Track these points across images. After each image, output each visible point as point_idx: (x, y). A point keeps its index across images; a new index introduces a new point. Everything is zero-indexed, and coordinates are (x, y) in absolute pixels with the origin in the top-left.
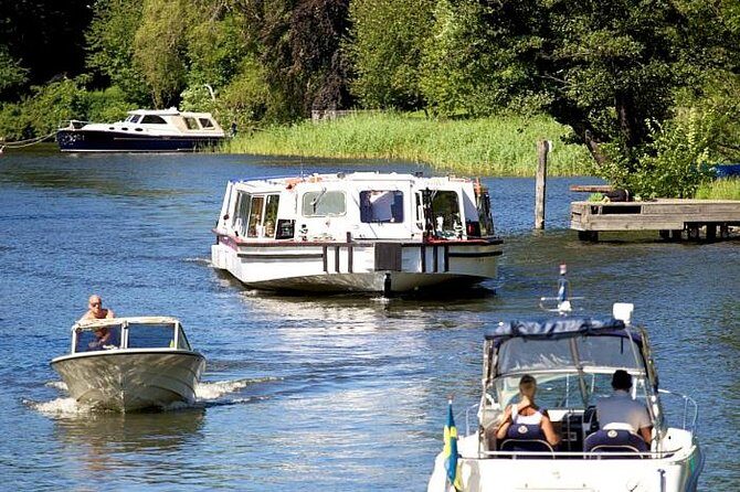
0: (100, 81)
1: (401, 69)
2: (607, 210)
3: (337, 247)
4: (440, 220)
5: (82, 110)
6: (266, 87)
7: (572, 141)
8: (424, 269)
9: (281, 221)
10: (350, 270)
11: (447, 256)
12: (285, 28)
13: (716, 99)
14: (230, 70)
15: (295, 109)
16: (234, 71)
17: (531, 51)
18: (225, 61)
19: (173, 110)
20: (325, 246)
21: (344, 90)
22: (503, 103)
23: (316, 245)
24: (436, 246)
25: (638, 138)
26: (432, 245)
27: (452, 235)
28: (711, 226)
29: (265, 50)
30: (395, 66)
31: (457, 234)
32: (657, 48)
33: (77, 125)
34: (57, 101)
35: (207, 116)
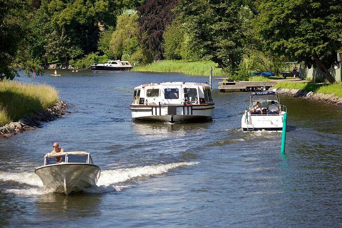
0: (102, 54)
1: (176, 50)
2: (227, 84)
3: (156, 107)
4: (190, 98)
5: (97, 61)
6: (142, 54)
7: (219, 67)
8: (184, 114)
9: (141, 99)
10: (160, 114)
11: (192, 109)
12: (147, 40)
13: (253, 56)
14: (133, 50)
15: (150, 60)
16: (135, 51)
17: (208, 45)
18: (132, 48)
19: (119, 60)
20: (152, 107)
21: (161, 55)
22: (201, 57)
23: (150, 106)
24: (188, 106)
25: (234, 66)
26: (187, 106)
27: (194, 103)
28: (253, 88)
29: (142, 46)
30: (175, 49)
31: (196, 102)
32: (239, 44)
33: (96, 65)
34: (91, 59)
35: (127, 62)
